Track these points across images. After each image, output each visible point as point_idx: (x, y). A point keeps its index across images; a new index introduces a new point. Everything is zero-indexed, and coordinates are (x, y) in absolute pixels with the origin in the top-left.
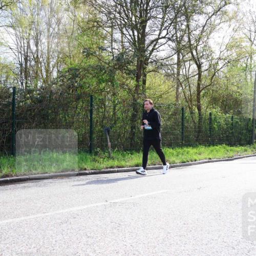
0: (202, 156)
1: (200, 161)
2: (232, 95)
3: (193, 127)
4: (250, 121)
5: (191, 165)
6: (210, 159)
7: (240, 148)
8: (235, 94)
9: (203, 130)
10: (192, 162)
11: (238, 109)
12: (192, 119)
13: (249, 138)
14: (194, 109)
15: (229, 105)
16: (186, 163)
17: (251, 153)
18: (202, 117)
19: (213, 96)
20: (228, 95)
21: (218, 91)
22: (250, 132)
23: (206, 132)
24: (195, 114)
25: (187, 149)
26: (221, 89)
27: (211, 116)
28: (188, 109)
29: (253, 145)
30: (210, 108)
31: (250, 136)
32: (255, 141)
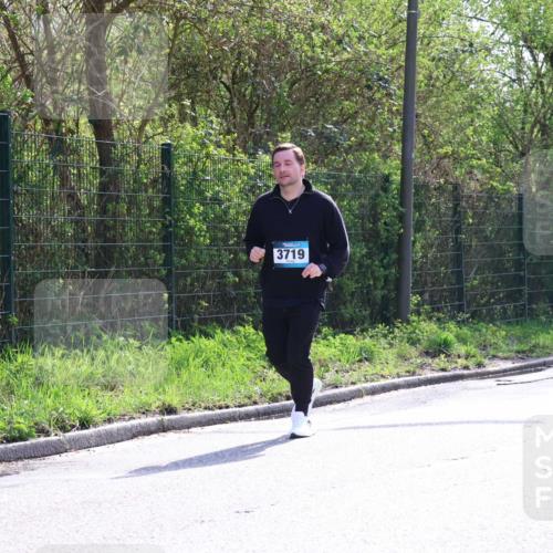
0: (126, 399)
1: (115, 426)
2: (283, 46)
3: (70, 231)
4: (385, 190)
5: (58, 449)
6: (170, 410)
7: (337, 341)
8: (302, 36)
9: (127, 249)
10: (68, 435)
11: (323, 127)
12: (62, 186)
13: (383, 288)
14: (71, 124)
15: (269, 101)
16: (28, 443)
17: (395, 371)
18: (121, 172)
19: (180, 49)
20: (263, 43)
21: (206, 20)
22: (387, 254)
23: (146, 259)
24: (76, 151)
25: (33, 362)
26: (222, 9)
27: (170, 166)
28: (39, 127)
29: (408, 322)
30: (165, 121)
31: (392, 278)
32: (415, 299)
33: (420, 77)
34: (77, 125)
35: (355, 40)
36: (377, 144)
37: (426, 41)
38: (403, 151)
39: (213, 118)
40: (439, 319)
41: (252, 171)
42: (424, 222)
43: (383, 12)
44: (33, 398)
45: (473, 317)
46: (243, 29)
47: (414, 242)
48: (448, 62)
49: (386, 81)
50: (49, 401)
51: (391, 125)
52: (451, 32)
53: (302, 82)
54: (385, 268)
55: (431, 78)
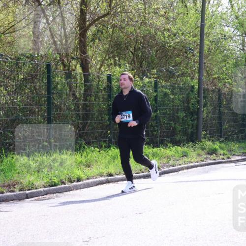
0: (94, 170)
2: (153, 37)
3: (73, 107)
4: (192, 91)
6: (111, 175)
7: (174, 149)
8: (161, 33)
9: (95, 114)
10: (72, 184)
11: (169, 68)
12: (70, 90)
13: (191, 129)
14: (74, 67)
15: (148, 58)
16: (58, 187)
17: (196, 160)
18: (92, 85)
19: (114, 38)
20: (146, 36)
21: (124, 28)
22: (193, 116)
23: (101, 118)
24: (75, 77)
25: (59, 156)
26: (130, 23)
27: (111, 83)
28: (62, 68)
29: (201, 142)
30: (109, 66)
31: (194, 125)
32: (204, 133)
33: (205, 48)
34: (76, 67)
35: (181, 35)
36: (189, 74)
37: (208, 35)
38: (199, 76)
39: (127, 65)
40: (212, 140)
41: (142, 85)
42: (207, 103)
43: (191, 24)
44: (59, 170)
45: (226, 140)
46: (138, 31)
47: (203, 111)
48: (216, 42)
49: (193, 50)
50: (65, 172)
51: (195, 67)
52: (217, 31)
53: (160, 51)
54: (192, 121)
55: (209, 48)
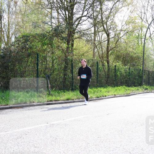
0: (110, 94)
1: (109, 97)
2: (129, 54)
3: (104, 75)
4: (140, 70)
5: (103, 99)
6: (115, 95)
7: (134, 88)
8: (131, 53)
9: (111, 77)
11: (133, 63)
12: (103, 70)
14: (105, 63)
15: (127, 60)
16: (99, 98)
17: (141, 91)
18: (110, 68)
19: (117, 54)
20: (126, 54)
21: (120, 51)
22: (140, 78)
23: (113, 78)
24: (105, 66)
25: (100, 89)
26: (122, 50)
27: (116, 67)
28: (101, 63)
29: (143, 86)
30: (115, 62)
31: (141, 81)
32: (144, 83)
35: (137, 53)
36: (140, 65)
38: (143, 66)
40: (146, 86)
42: (145, 74)
43: (140, 50)
44: (100, 93)
45: (150, 85)
47: (144, 77)
49: (141, 58)
51: (141, 63)
